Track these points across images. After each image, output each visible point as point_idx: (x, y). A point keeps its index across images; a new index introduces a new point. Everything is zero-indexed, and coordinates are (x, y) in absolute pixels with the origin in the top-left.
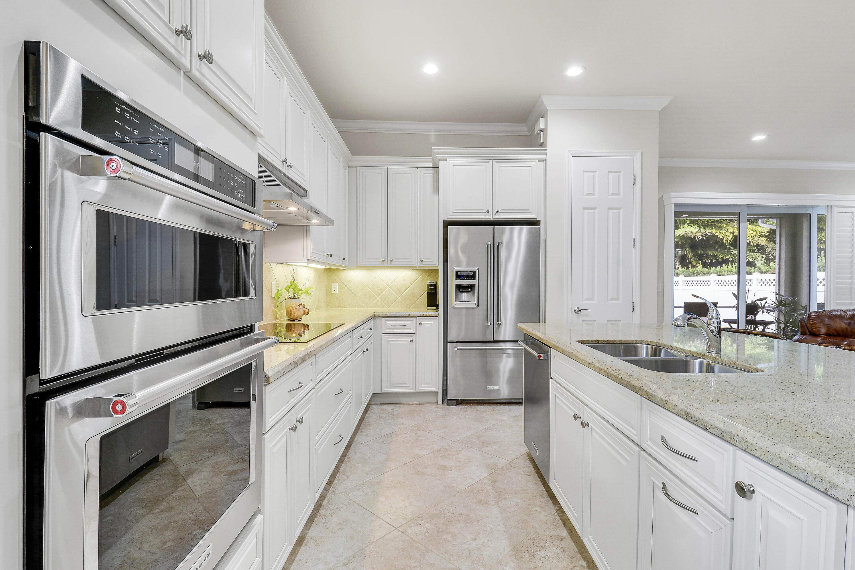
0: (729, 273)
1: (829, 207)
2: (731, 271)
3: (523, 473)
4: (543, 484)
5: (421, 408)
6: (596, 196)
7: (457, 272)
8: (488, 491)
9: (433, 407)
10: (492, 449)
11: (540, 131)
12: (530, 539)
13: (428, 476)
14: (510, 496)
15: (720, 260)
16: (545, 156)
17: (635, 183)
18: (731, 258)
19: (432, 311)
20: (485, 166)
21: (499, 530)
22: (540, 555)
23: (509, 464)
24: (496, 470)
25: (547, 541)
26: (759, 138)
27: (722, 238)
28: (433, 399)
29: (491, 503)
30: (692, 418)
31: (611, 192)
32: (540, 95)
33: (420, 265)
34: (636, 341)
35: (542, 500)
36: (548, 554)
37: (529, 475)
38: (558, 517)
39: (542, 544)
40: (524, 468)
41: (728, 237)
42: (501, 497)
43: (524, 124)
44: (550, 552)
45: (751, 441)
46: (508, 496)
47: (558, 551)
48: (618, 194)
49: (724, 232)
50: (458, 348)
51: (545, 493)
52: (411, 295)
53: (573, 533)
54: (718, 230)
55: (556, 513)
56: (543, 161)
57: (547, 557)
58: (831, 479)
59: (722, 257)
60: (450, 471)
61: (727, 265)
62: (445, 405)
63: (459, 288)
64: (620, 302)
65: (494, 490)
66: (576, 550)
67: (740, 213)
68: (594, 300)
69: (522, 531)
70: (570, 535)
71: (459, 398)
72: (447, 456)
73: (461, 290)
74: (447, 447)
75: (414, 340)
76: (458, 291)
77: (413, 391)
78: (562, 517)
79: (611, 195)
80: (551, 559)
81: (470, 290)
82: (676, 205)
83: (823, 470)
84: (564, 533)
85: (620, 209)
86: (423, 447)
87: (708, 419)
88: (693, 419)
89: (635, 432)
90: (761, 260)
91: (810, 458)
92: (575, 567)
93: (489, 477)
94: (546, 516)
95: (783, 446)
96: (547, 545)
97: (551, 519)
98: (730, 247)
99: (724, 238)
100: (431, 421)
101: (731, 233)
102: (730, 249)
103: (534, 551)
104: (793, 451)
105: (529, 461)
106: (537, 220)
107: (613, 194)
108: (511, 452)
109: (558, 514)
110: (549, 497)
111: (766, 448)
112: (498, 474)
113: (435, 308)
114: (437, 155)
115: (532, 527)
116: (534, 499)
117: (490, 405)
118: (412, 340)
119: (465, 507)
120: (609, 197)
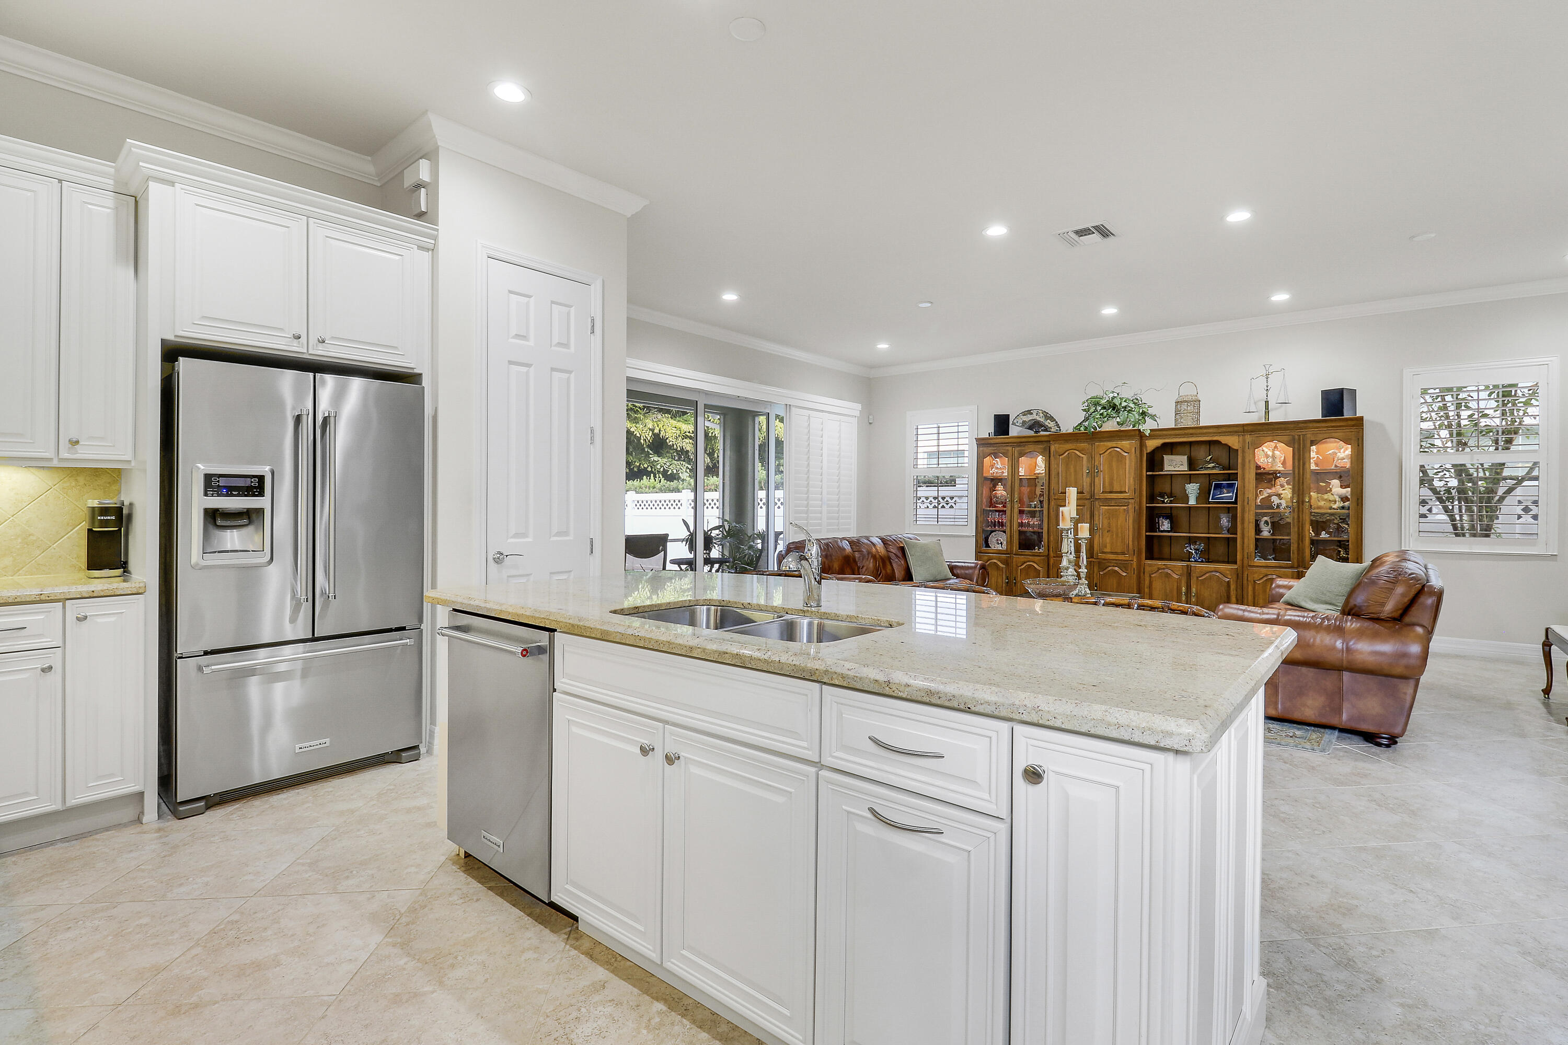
0: (651, 489)
1: (788, 406)
2: (654, 488)
3: (462, 901)
4: (514, 905)
5: (88, 847)
6: (531, 343)
7: (208, 478)
8: (404, 969)
9: (129, 835)
10: (361, 879)
11: (418, 186)
12: (547, 1016)
13: (217, 1005)
14: (460, 958)
15: (635, 469)
16: (433, 242)
17: (593, 332)
18: (650, 467)
19: (106, 580)
20: (288, 227)
21: (475, 1033)
22: (583, 1035)
23: (421, 894)
24: (397, 918)
25: (580, 1004)
26: (730, 297)
27: (639, 436)
28: (128, 813)
29: (425, 989)
30: (940, 698)
31: (556, 340)
32: (427, 111)
33: (67, 455)
34: (690, 601)
35: (529, 934)
36: (595, 1025)
37: (478, 900)
38: (574, 952)
39: (574, 1015)
40: (458, 891)
41: (647, 436)
42: (441, 968)
43: (369, 158)
44: (596, 1019)
45: (1046, 708)
46: (456, 957)
47: (609, 1009)
48: (566, 345)
49: (641, 426)
50: (213, 667)
51: (526, 919)
52: (20, 540)
53: (615, 965)
54: (634, 423)
55: (568, 947)
56: (428, 250)
57: (595, 1031)
58: (1163, 728)
59: (638, 464)
60: (278, 968)
61: (648, 478)
62: (168, 820)
63: (213, 517)
64: (571, 538)
65: (416, 961)
66: (636, 991)
67: (697, 401)
68: (527, 537)
69: (522, 1011)
70: (613, 972)
71: (211, 792)
72: (248, 938)
73: (219, 522)
74: (236, 917)
75: (58, 667)
76: (211, 527)
77: (57, 806)
78: (581, 948)
79: (556, 346)
80: (605, 1030)
81: (246, 521)
82: (629, 380)
83: (1149, 721)
84: (601, 973)
85: (570, 372)
86: (157, 944)
87: (970, 694)
88: (944, 698)
89: (805, 744)
90: (686, 472)
91: (1127, 710)
92: (651, 1021)
93: (390, 940)
94: (552, 960)
95: (1089, 705)
96: (583, 1010)
97: (564, 960)
98: (649, 450)
99: (642, 437)
100: (143, 871)
101: (650, 429)
102: (648, 453)
103: (566, 1034)
104: (1104, 707)
105: (462, 874)
106: (416, 371)
107: (559, 344)
108: (413, 869)
109: (571, 946)
110: (539, 923)
111: (1069, 712)
112: (408, 924)
113: (119, 572)
114: (141, 164)
115: (539, 993)
116: (512, 941)
117: (304, 786)
118: (50, 668)
119: (366, 1026)
120: (553, 348)
